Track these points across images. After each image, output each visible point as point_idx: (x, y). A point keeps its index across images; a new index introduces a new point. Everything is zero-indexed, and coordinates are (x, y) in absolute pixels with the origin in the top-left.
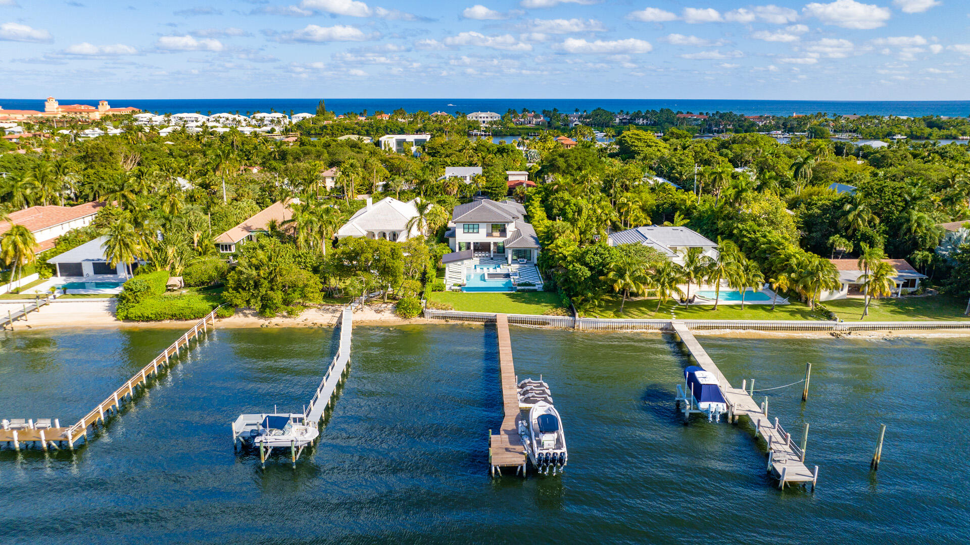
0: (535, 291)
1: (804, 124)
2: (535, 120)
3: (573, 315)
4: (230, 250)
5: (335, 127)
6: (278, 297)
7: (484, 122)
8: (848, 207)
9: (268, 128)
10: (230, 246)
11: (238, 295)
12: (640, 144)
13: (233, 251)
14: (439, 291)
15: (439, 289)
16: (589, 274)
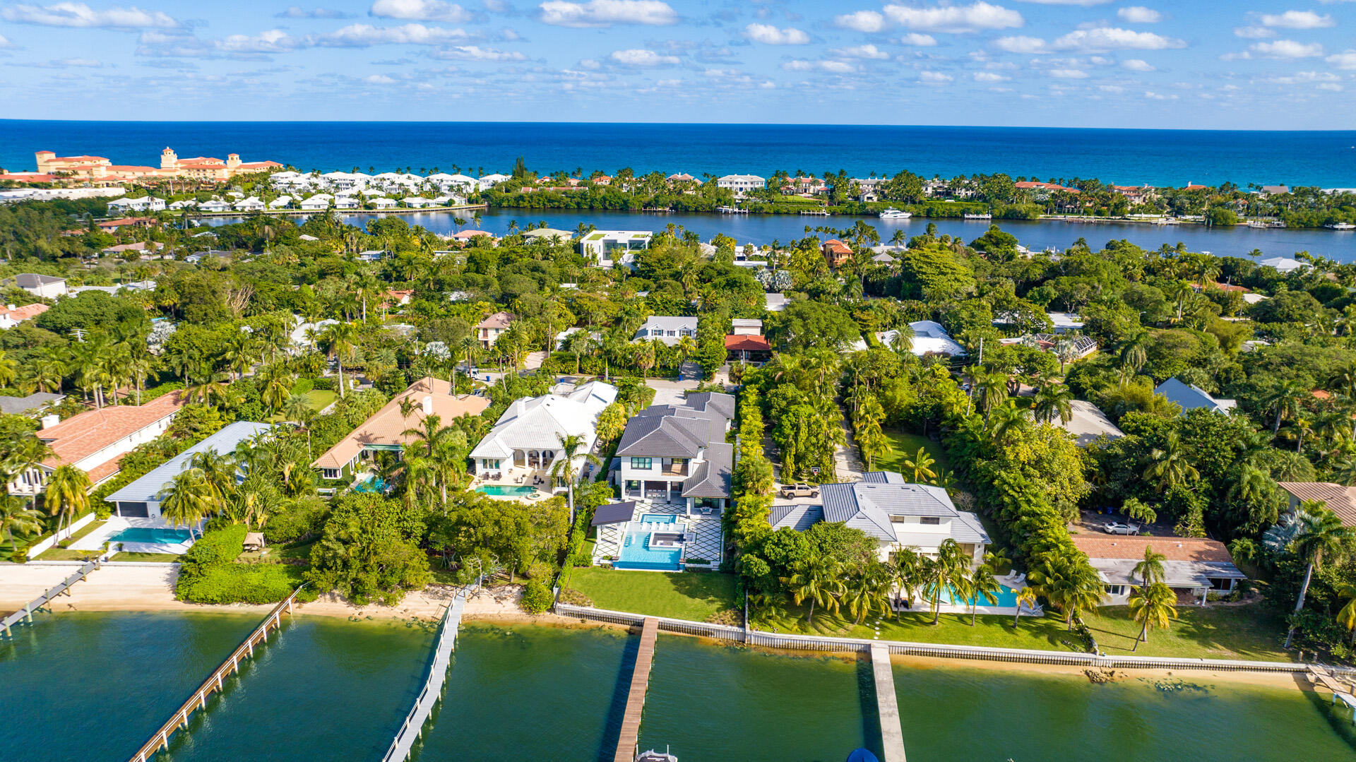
0: (709, 570)
1: (1200, 202)
2: (812, 187)
3: (743, 626)
4: (335, 476)
5: (535, 197)
6: (371, 579)
7: (741, 189)
8: (1157, 454)
9: (445, 199)
10: (335, 471)
11: (322, 577)
12: (929, 270)
13: (339, 477)
14: (583, 566)
15: (584, 563)
16: (767, 569)
